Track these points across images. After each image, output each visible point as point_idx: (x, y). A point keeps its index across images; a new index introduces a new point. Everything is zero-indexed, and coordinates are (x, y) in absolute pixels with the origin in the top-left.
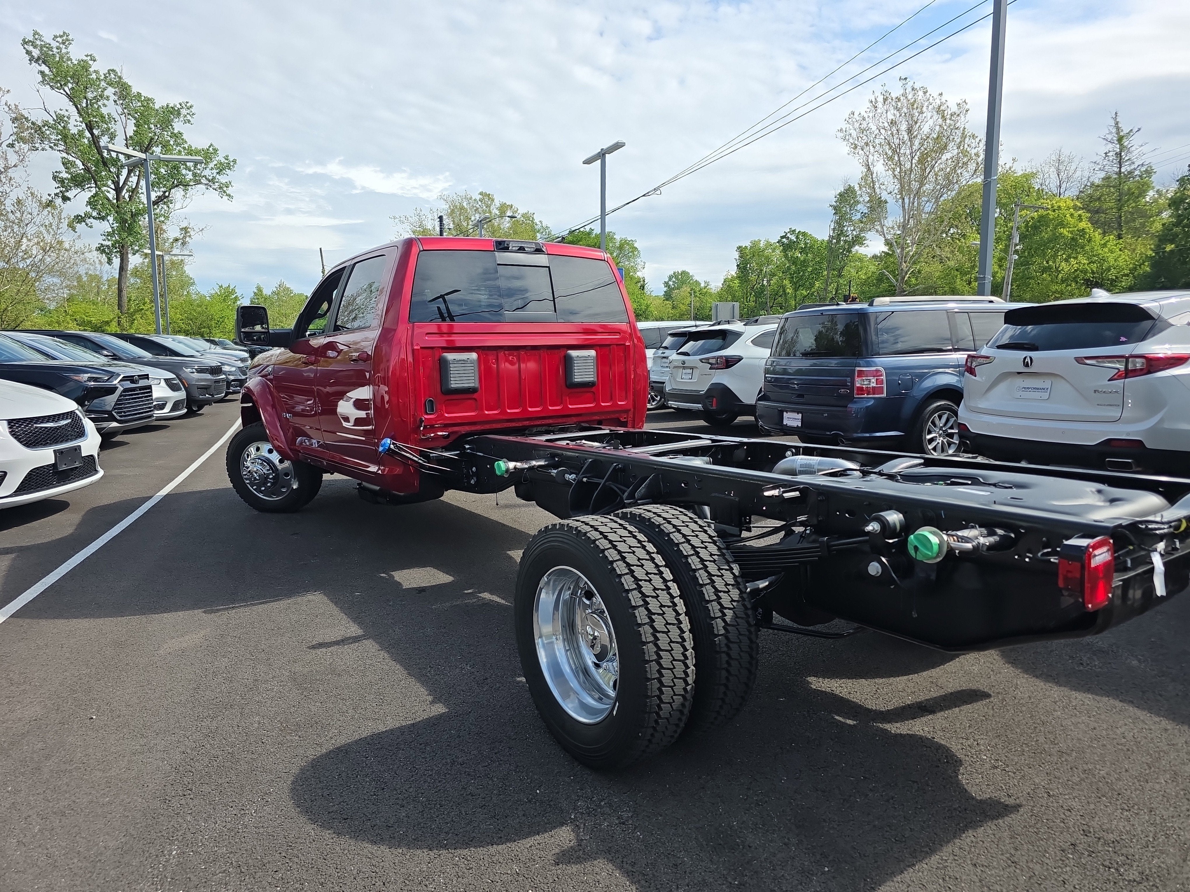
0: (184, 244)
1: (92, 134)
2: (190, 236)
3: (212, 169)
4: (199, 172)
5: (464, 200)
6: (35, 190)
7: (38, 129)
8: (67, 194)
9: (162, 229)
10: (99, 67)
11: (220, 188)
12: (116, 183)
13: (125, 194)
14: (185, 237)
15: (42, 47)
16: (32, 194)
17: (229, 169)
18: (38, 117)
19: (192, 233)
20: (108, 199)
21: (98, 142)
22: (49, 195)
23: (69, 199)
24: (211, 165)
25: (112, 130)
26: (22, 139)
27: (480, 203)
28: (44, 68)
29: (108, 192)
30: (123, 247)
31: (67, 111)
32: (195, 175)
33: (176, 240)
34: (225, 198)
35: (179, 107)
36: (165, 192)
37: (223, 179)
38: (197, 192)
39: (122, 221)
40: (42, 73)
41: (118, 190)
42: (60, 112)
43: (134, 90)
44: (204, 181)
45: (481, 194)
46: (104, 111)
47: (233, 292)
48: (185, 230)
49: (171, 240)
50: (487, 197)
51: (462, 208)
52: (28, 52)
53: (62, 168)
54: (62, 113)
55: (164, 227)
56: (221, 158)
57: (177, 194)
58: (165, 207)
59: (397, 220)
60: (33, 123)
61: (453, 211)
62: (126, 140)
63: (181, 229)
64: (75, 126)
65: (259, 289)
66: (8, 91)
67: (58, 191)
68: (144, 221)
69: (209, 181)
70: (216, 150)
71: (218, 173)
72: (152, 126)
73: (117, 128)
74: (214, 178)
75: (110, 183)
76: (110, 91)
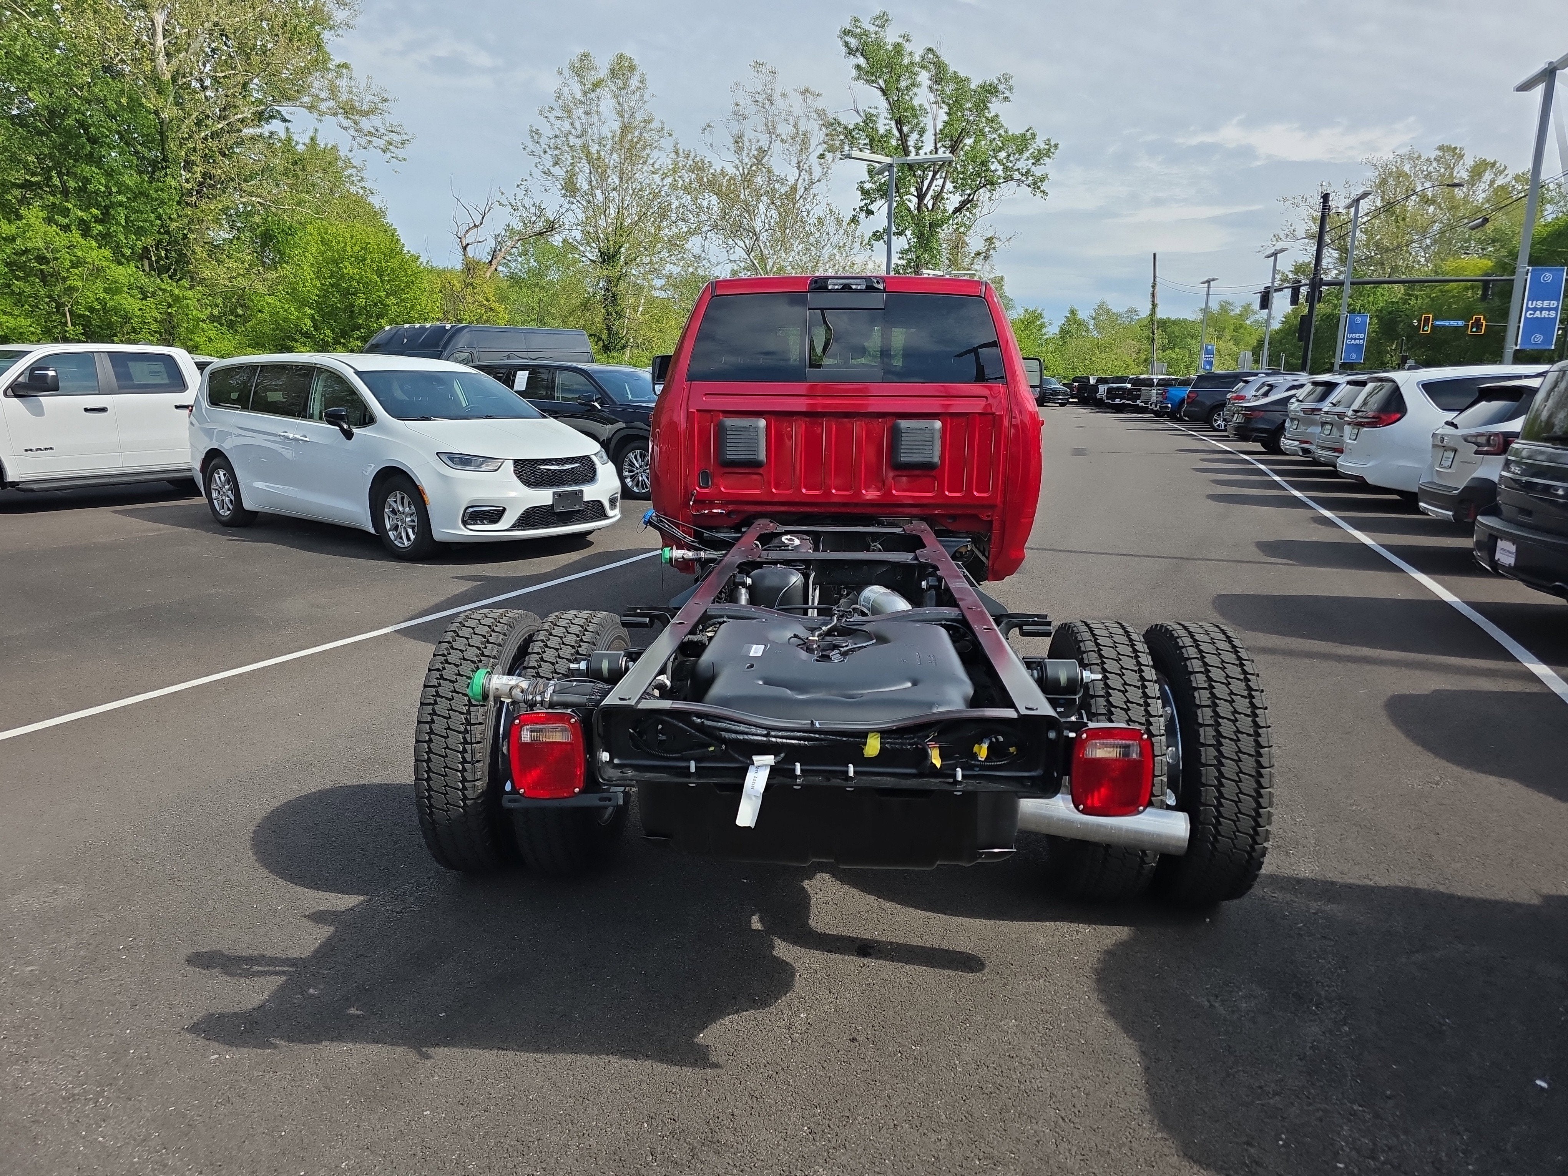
0: (986, 258)
1: (900, 131)
2: (994, 248)
3: (1028, 159)
4: (1011, 165)
5: (1406, 162)
6: (833, 206)
7: (849, 134)
8: (871, 207)
9: (964, 242)
10: (915, 50)
11: (1035, 183)
12: (920, 190)
13: (928, 201)
14: (988, 250)
15: (861, 35)
16: (831, 211)
17: (1049, 157)
18: (852, 120)
19: (997, 244)
20: (909, 210)
21: (906, 141)
22: (854, 210)
23: (872, 213)
24: (1027, 154)
25: (922, 125)
26: (831, 149)
27: (1435, 164)
28: (861, 61)
29: (910, 201)
30: (917, 266)
31: (876, 108)
32: (1006, 169)
33: (979, 254)
34: (1039, 195)
35: (996, 82)
36: (970, 195)
37: (1038, 171)
38: (1006, 190)
39: (920, 236)
40: (858, 67)
41: (921, 197)
42: (869, 110)
43: (951, 69)
44: (1017, 176)
45: (1441, 148)
46: (916, 102)
47: (1040, 316)
48: (990, 240)
49: (973, 255)
50: (1454, 153)
51: (1400, 174)
52: (847, 44)
53: (867, 177)
54: (871, 111)
55: (967, 239)
56: (1040, 143)
57: (983, 194)
58: (967, 213)
59: (1288, 203)
60: (846, 128)
61: (1384, 182)
62: (935, 135)
63: (986, 240)
64: (884, 124)
65: (1073, 312)
66: (819, 95)
67: (863, 204)
68: (945, 232)
69: (1023, 175)
70: (1034, 136)
71: (1033, 164)
72: (966, 113)
73: (927, 121)
74: (1028, 171)
75: (913, 190)
76: (924, 77)
